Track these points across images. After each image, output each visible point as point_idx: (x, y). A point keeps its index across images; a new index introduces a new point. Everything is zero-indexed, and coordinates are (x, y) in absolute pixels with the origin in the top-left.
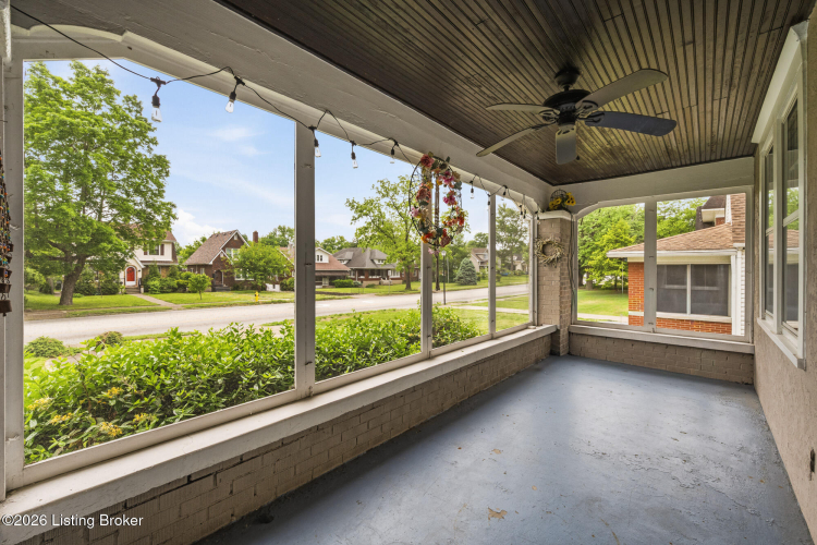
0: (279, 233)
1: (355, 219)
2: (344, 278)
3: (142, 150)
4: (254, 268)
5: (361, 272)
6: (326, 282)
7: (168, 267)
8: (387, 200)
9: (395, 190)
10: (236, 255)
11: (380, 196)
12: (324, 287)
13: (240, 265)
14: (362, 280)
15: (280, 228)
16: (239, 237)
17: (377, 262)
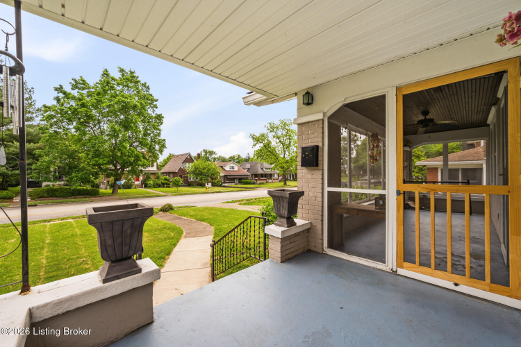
0: (203, 154)
1: (254, 145)
2: (247, 179)
3: (150, 111)
4: (201, 174)
5: (256, 175)
6: (237, 181)
7: (155, 173)
8: (273, 134)
9: (277, 128)
10: (189, 167)
11: (268, 131)
12: (236, 184)
13: (194, 172)
14: (256, 180)
15: (204, 150)
16: (190, 157)
17: (264, 169)
